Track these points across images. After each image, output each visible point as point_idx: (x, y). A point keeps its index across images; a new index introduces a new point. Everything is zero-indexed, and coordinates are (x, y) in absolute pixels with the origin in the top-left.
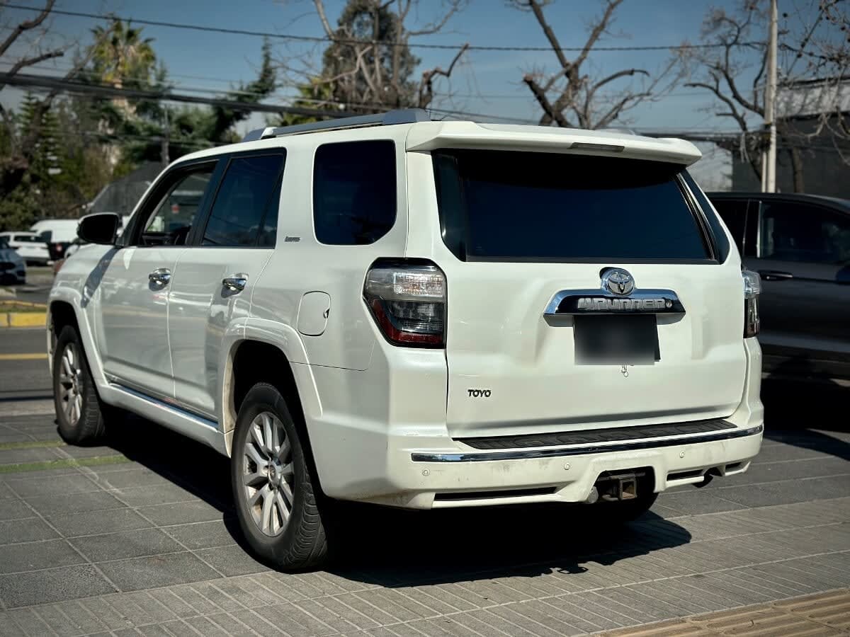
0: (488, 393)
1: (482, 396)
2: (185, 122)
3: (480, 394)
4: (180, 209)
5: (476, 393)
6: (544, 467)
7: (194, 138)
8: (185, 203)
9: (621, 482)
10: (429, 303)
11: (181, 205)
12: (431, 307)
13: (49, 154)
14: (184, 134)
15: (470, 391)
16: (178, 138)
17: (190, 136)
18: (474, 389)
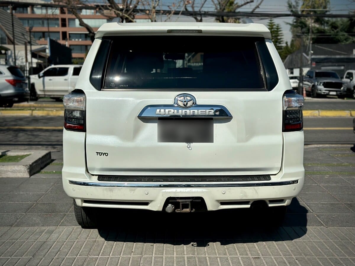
0: (106, 154)
1: (103, 155)
2: (334, 25)
3: (102, 154)
4: (316, 65)
5: (100, 154)
6: (133, 192)
7: (337, 32)
8: (318, 61)
9: (181, 204)
10: (77, 110)
11: (316, 62)
12: (79, 112)
13: (278, 43)
14: (333, 30)
15: (97, 153)
16: (330, 32)
17: (335, 31)
18: (99, 152)
